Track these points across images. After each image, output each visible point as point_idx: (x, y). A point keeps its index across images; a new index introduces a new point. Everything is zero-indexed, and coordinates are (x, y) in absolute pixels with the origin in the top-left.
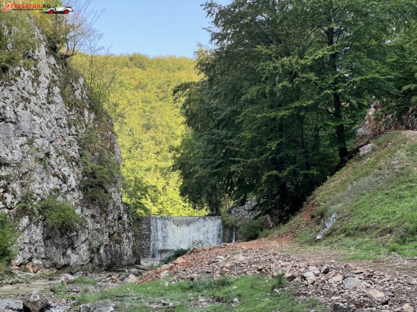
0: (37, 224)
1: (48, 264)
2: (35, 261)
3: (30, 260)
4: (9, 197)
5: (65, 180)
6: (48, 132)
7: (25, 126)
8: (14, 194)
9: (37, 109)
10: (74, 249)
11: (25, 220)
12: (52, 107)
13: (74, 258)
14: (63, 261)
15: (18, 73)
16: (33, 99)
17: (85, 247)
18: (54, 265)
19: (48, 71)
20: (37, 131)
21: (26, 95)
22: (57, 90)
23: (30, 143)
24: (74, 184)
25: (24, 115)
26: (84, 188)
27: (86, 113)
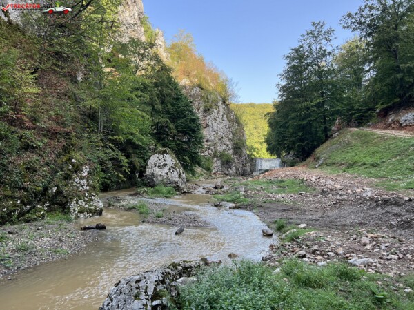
0: (219, 160)
2: (219, 172)
5: (228, 146)
6: (222, 130)
7: (215, 128)
8: (212, 150)
9: (219, 122)
10: (231, 169)
11: (215, 159)
12: (224, 122)
13: (231, 172)
14: (227, 172)
15: (213, 111)
16: (218, 119)
17: (234, 168)
18: (225, 174)
19: (222, 110)
20: (219, 130)
21: (215, 118)
22: (225, 116)
23: (217, 134)
24: (231, 147)
25: (215, 125)
26: (234, 149)
27: (235, 123)
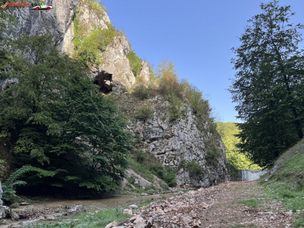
0: (187, 171)
1: (192, 185)
2: (187, 185)
3: (185, 184)
4: (176, 162)
5: (198, 156)
6: (191, 139)
7: (182, 137)
8: (178, 160)
9: (186, 132)
10: (202, 181)
11: (182, 170)
12: (193, 131)
13: (203, 184)
14: (198, 185)
15: (180, 121)
16: (185, 128)
17: (207, 180)
18: (194, 186)
19: (192, 120)
20: (186, 139)
21: (182, 127)
22: (195, 125)
23: (184, 143)
24: (202, 157)
25: (182, 134)
26: (206, 159)
27: (208, 133)
